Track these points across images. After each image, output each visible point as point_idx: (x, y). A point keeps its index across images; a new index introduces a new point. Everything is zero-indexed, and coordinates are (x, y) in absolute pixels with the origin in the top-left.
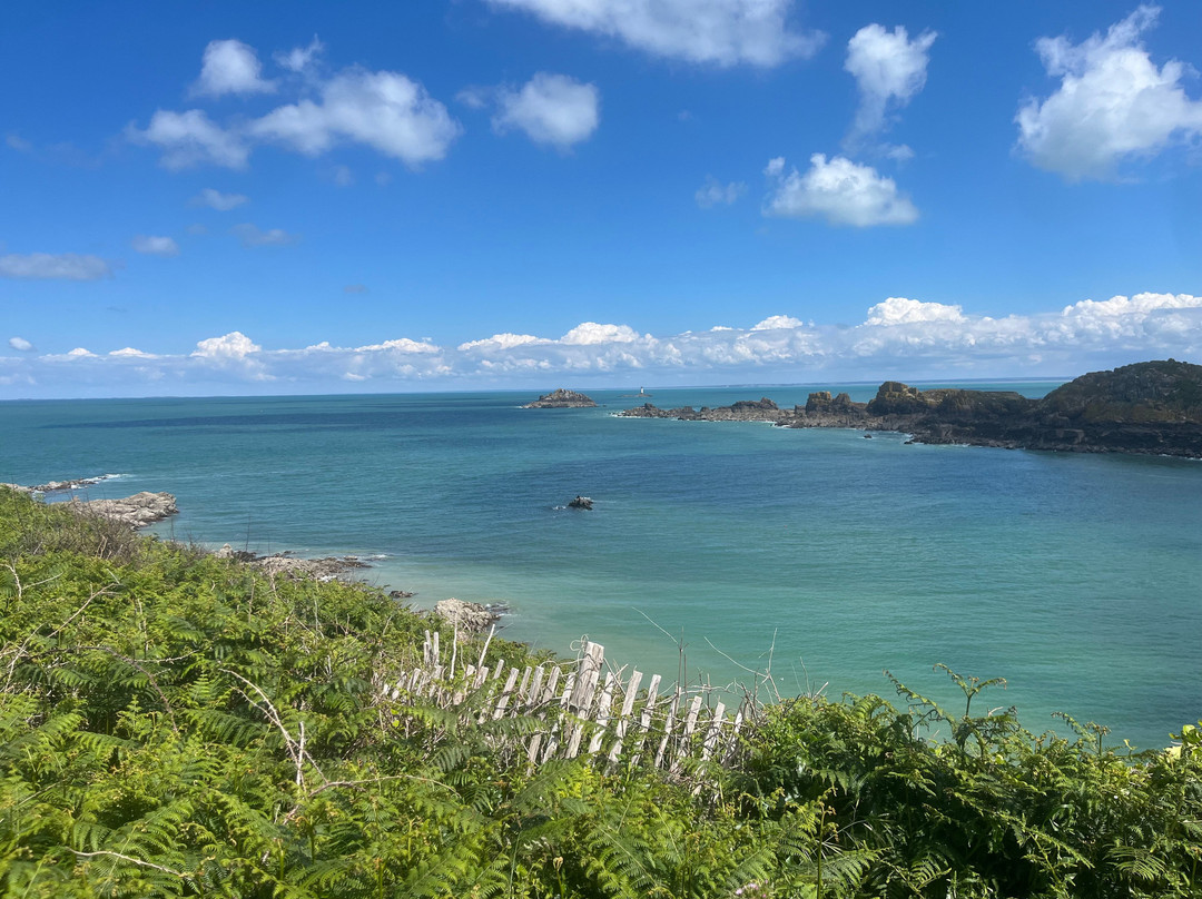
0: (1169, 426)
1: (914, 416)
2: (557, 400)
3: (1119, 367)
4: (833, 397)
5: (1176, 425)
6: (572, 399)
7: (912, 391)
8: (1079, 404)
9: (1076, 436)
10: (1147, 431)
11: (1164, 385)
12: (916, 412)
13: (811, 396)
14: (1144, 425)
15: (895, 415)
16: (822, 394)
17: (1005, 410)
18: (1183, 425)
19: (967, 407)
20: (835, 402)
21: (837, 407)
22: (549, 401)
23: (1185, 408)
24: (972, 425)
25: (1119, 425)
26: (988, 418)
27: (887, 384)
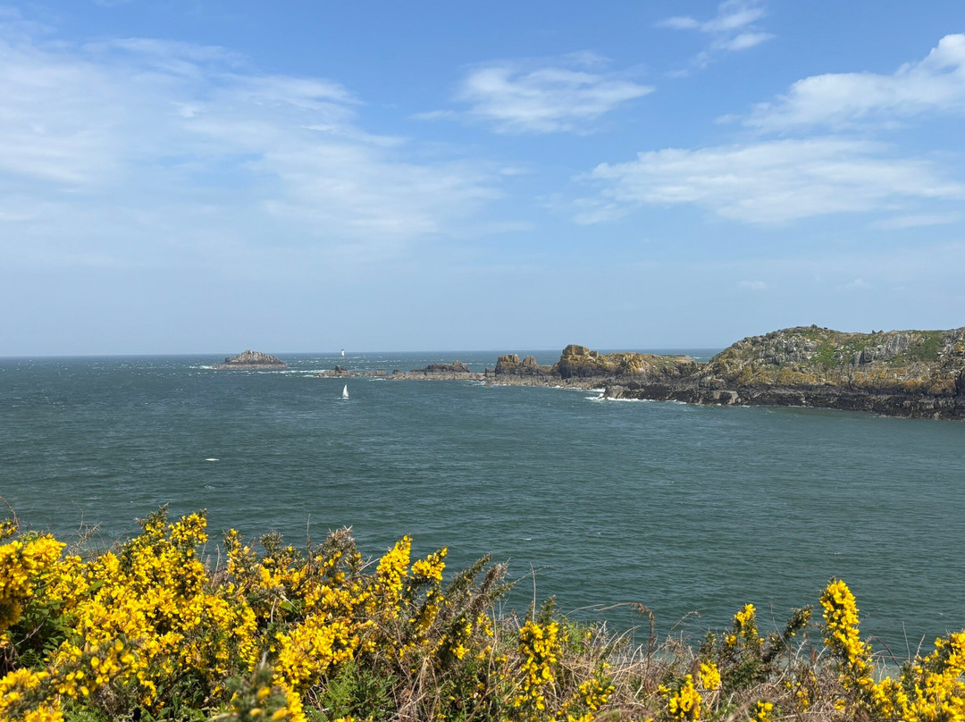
0: (810, 388)
1: (594, 379)
2: (245, 363)
3: (770, 332)
4: (519, 360)
5: (817, 387)
6: (261, 362)
7: (593, 354)
8: (737, 366)
9: (729, 397)
10: (791, 392)
11: (806, 349)
12: (597, 374)
13: (500, 360)
14: (790, 387)
15: (576, 378)
16: (510, 357)
17: (677, 373)
18: (822, 387)
19: (641, 369)
20: (522, 365)
21: (524, 369)
22: (235, 363)
23: (825, 370)
24: (643, 387)
25: (769, 387)
26: (658, 380)
27: (569, 347)
